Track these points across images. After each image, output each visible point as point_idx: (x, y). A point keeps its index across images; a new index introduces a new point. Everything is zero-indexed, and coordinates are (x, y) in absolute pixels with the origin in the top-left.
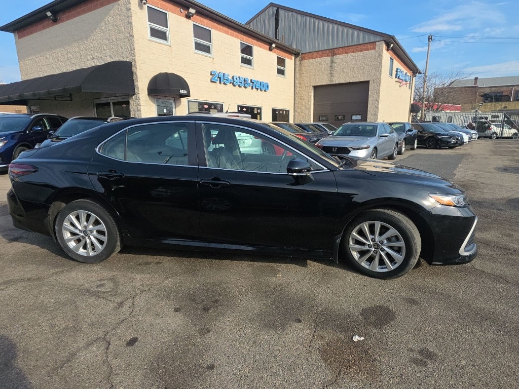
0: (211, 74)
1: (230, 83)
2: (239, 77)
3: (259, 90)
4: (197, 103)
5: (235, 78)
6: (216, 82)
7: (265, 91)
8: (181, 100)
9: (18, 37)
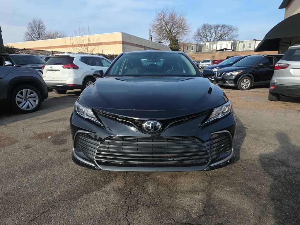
9: (286, 10)
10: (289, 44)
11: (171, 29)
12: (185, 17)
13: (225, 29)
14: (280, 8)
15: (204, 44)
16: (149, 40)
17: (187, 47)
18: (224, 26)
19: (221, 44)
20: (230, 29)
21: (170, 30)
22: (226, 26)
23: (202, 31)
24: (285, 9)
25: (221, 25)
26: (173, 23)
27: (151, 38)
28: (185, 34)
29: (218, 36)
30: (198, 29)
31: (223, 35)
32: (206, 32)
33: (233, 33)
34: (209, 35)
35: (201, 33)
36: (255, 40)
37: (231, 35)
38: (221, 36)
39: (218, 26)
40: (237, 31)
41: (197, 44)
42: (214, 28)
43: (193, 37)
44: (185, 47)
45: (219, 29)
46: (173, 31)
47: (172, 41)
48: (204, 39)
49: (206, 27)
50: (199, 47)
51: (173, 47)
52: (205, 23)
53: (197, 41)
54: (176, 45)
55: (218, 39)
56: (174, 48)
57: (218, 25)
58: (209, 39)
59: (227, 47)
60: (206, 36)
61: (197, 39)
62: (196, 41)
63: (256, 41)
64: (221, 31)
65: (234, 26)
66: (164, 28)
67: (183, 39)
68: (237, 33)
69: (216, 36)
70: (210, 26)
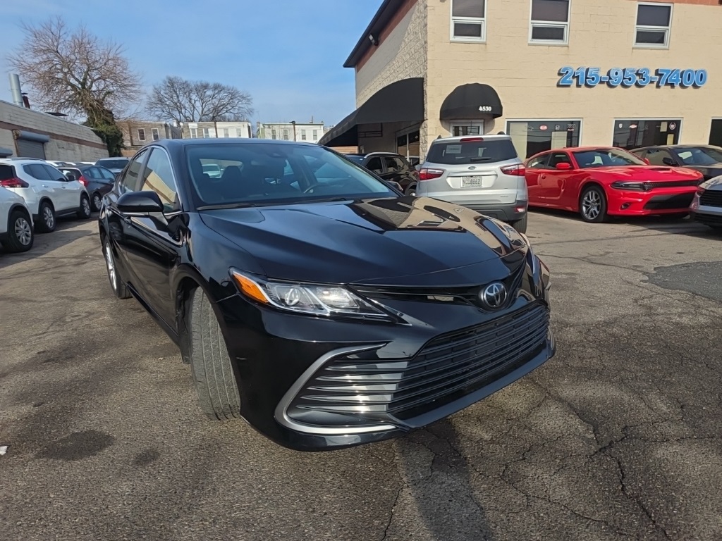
0: (560, 74)
1: (601, 82)
2: (624, 71)
3: (677, 86)
4: (527, 124)
5: (613, 74)
6: (568, 86)
7: (695, 86)
8: (494, 122)
9: (358, 71)
10: (380, 135)
11: (85, 79)
12: (123, 55)
13: (222, 94)
14: (345, 66)
15: (184, 126)
16: (18, 104)
17: (141, 132)
18: (218, 88)
19: (226, 129)
20: (233, 95)
21: (83, 84)
22: (223, 89)
23: (166, 94)
24: (353, 69)
25: (211, 85)
26: (88, 65)
27: (25, 100)
28: (130, 98)
29: (209, 110)
30: (156, 89)
31: (220, 109)
32: (178, 97)
33: (241, 106)
34: (187, 105)
35: (166, 99)
36: (294, 123)
37: (238, 110)
38: (216, 110)
39: (206, 87)
40: (249, 100)
41: (166, 125)
42: (196, 89)
43: (147, 106)
44: (132, 130)
45: (209, 93)
46: (91, 85)
47: (96, 112)
48: (176, 113)
49: (175, 85)
50: (172, 132)
51: (104, 130)
52: (172, 76)
53: (159, 118)
54: (108, 123)
55: (211, 115)
56: (108, 133)
57: (204, 83)
58: (187, 114)
59: (240, 135)
60: (179, 107)
61: (157, 113)
62: (156, 118)
63: (296, 126)
64: (213, 97)
65: (241, 89)
66: (60, 76)
67: (126, 110)
68: (250, 107)
69: (205, 110)
70: (186, 84)
